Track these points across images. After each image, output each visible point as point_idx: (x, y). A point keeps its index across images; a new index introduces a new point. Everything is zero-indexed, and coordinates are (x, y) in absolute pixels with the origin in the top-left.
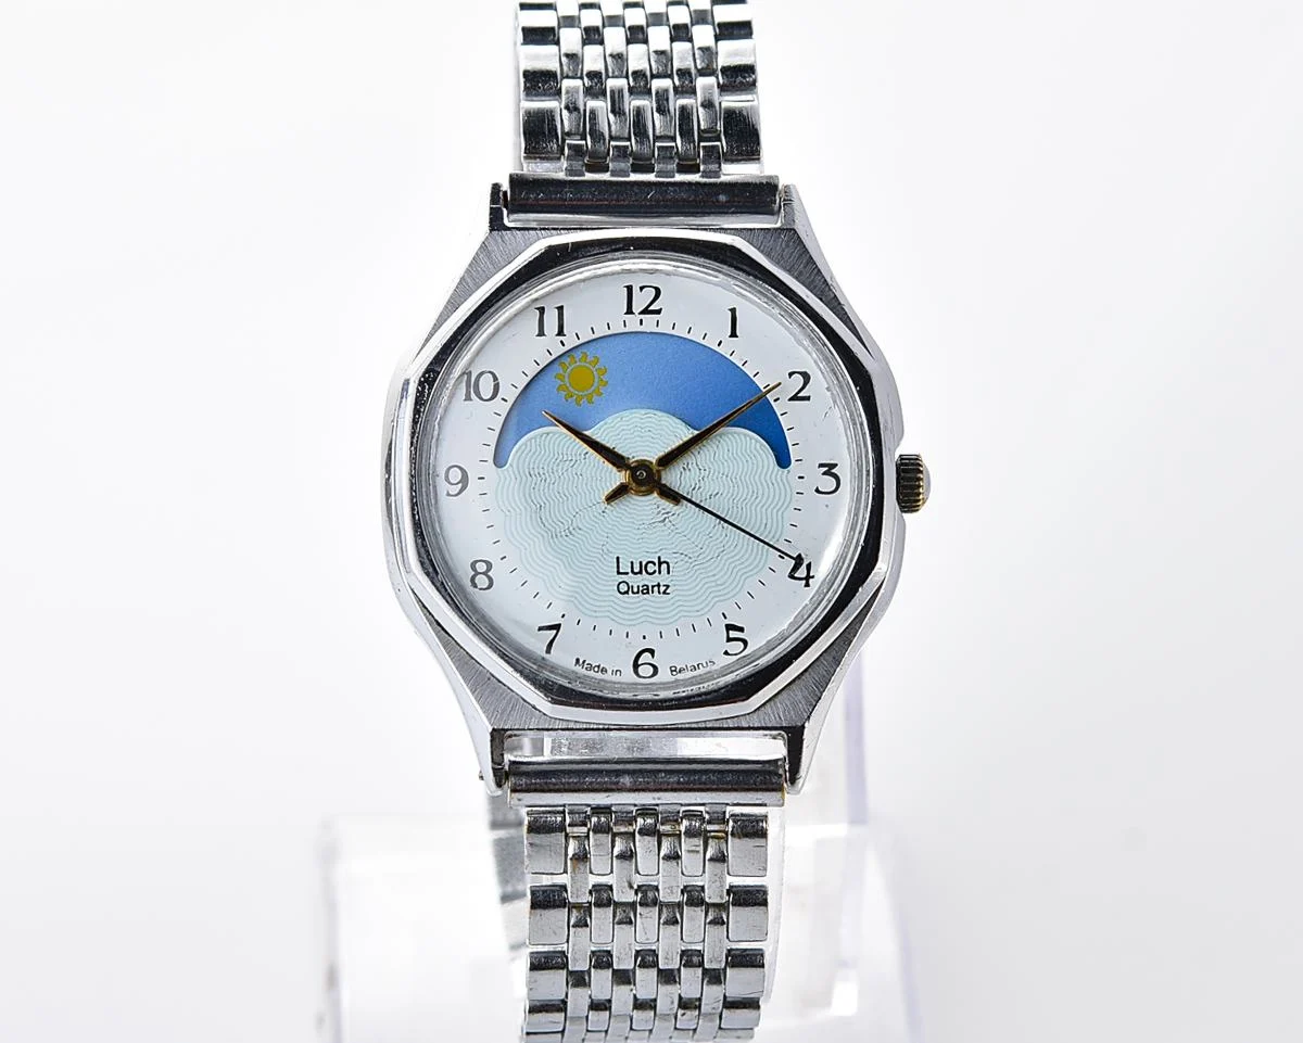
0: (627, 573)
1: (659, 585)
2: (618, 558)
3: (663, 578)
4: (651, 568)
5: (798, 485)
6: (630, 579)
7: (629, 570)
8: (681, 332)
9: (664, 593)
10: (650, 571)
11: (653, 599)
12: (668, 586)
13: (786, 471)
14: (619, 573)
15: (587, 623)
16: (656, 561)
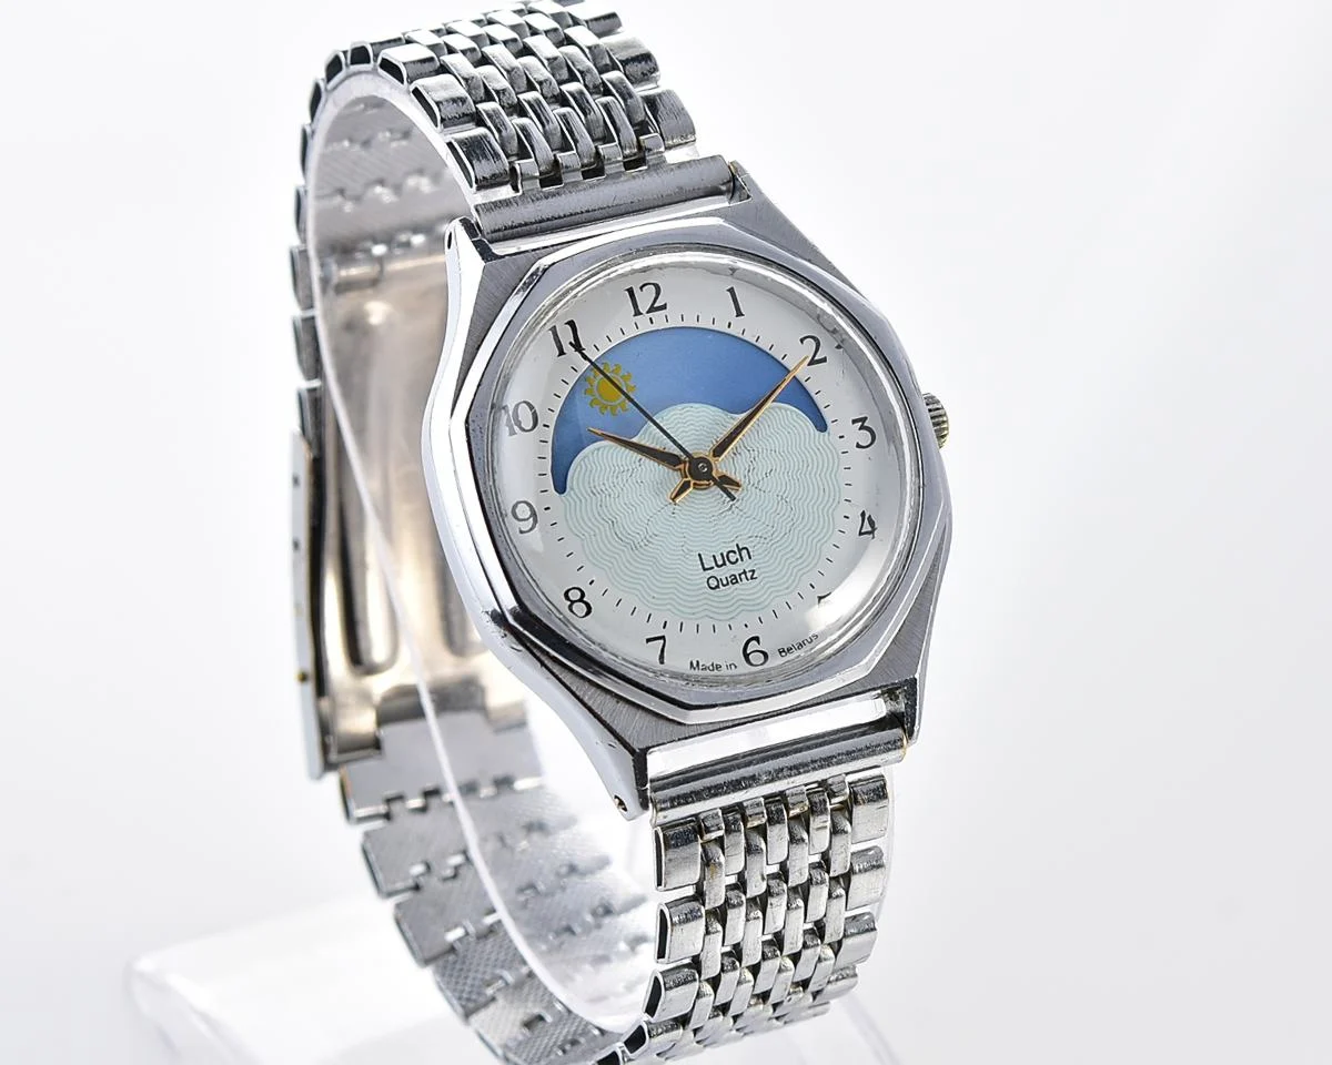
0: (712, 568)
1: (745, 572)
2: (700, 555)
3: (746, 565)
4: (733, 557)
5: (841, 445)
6: (716, 572)
7: (714, 564)
8: (690, 322)
9: (752, 578)
10: (733, 560)
11: (743, 587)
12: (753, 571)
13: (826, 434)
14: (705, 569)
15: (690, 627)
16: (736, 549)
